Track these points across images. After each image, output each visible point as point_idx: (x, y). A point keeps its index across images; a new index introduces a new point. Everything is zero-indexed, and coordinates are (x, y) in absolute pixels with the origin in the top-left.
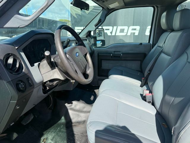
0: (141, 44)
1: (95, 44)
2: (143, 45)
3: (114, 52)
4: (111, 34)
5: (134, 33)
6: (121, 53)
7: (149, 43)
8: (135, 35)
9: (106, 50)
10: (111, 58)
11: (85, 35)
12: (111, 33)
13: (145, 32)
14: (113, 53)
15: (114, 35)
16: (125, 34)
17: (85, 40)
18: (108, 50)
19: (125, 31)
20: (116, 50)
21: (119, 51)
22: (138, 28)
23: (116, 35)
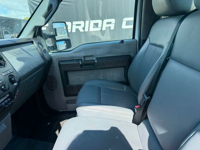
0: (122, 42)
1: (55, 47)
2: (125, 43)
3: (84, 57)
4: (84, 30)
5: (110, 27)
6: (94, 58)
7: (133, 40)
8: (111, 29)
9: (71, 56)
10: (81, 68)
11: (30, 34)
12: (84, 28)
13: (122, 25)
14: (83, 59)
15: (87, 31)
16: (100, 29)
17: (30, 43)
18: (75, 55)
19: (100, 25)
20: (86, 55)
21: (91, 55)
22: (113, 21)
23: (90, 31)
